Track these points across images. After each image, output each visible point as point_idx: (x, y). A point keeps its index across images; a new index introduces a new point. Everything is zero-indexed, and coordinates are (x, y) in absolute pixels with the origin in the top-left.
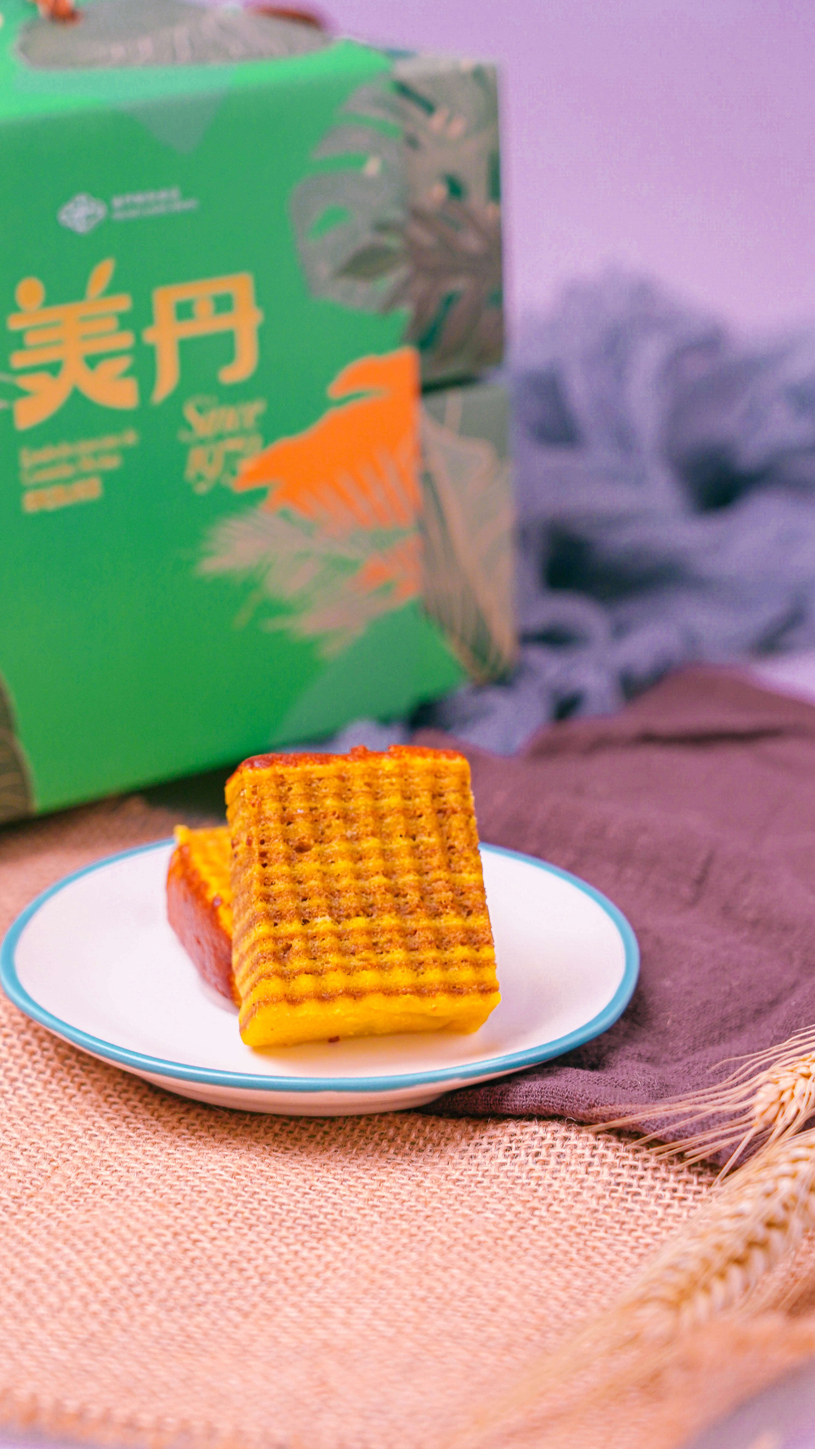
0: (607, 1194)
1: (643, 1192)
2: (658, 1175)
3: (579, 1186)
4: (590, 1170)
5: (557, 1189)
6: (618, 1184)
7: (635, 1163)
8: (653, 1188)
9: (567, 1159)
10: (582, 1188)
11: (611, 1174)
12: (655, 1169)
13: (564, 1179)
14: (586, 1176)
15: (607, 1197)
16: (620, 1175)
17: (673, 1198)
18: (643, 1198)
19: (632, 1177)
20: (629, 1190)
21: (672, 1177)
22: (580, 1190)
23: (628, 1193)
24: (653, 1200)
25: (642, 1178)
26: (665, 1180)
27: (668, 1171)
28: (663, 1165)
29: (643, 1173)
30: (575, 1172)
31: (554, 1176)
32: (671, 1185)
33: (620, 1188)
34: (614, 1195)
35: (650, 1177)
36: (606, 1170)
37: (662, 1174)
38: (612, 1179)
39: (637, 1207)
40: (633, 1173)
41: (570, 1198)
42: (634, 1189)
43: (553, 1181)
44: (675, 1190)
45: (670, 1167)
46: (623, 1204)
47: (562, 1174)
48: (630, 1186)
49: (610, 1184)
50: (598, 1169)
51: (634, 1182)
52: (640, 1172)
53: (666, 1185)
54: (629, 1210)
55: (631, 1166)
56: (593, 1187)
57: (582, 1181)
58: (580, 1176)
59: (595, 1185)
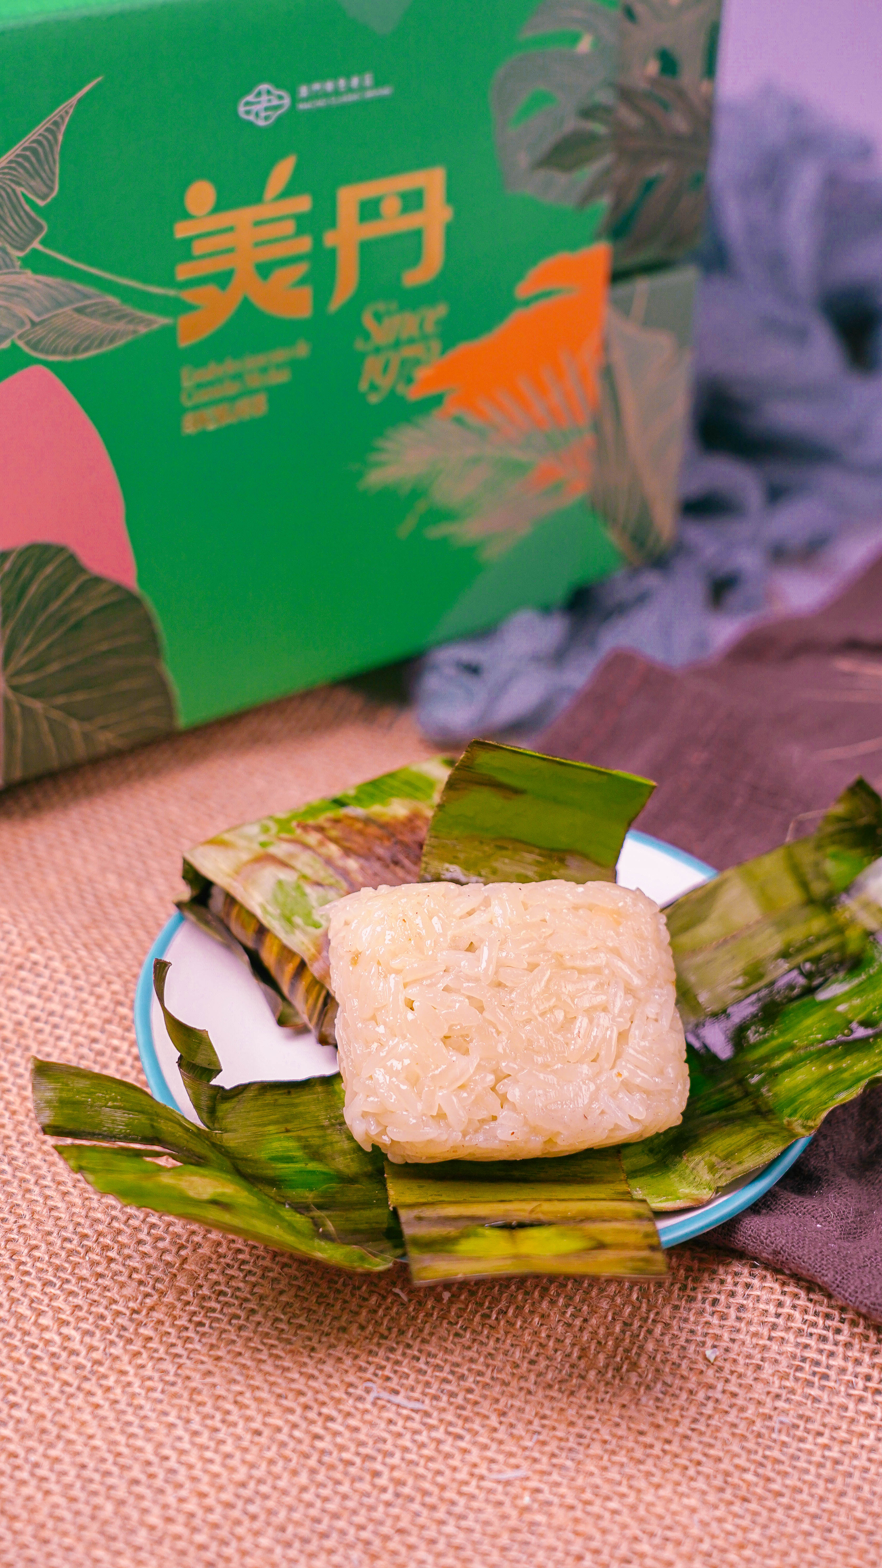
0: (792, 1371)
1: (832, 1374)
2: (850, 1354)
3: (759, 1356)
4: (773, 1334)
5: (735, 1357)
6: (804, 1360)
7: (824, 1332)
8: (843, 1370)
9: (747, 1315)
10: (763, 1359)
11: (797, 1345)
12: (848, 1345)
13: (744, 1343)
14: (768, 1343)
15: (791, 1377)
16: (806, 1346)
17: (866, 1389)
18: (832, 1384)
19: (821, 1351)
20: (816, 1369)
21: (866, 1358)
22: (762, 1363)
23: (814, 1374)
24: (843, 1389)
25: (831, 1354)
26: (858, 1362)
27: (862, 1350)
28: (857, 1341)
29: (833, 1348)
30: (755, 1335)
31: (732, 1337)
32: (863, 1370)
33: (806, 1366)
34: (798, 1374)
35: (841, 1356)
36: (791, 1337)
37: (854, 1353)
38: (798, 1351)
39: (825, 1396)
40: (822, 1346)
41: (749, 1373)
42: (822, 1370)
43: (731, 1345)
44: (868, 1378)
45: (865, 1344)
46: (808, 1391)
47: (741, 1336)
48: (817, 1363)
49: (794, 1357)
50: (782, 1334)
51: (823, 1359)
52: (828, 1347)
53: (859, 1369)
54: (815, 1400)
55: (820, 1336)
56: (776, 1361)
57: (764, 1348)
58: (761, 1342)
59: (778, 1357)
